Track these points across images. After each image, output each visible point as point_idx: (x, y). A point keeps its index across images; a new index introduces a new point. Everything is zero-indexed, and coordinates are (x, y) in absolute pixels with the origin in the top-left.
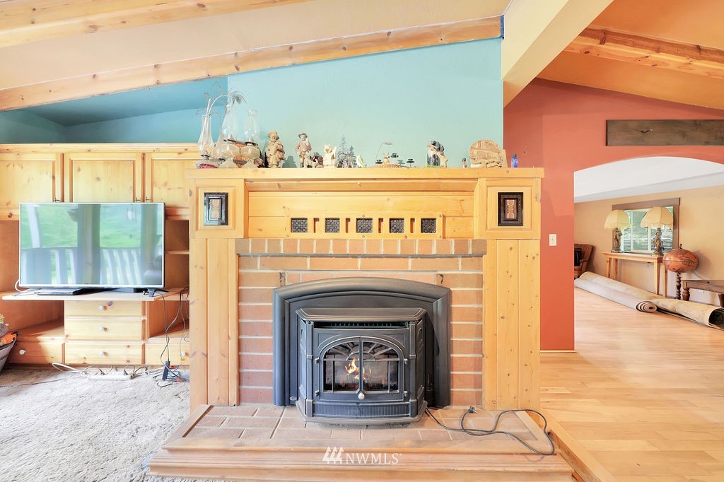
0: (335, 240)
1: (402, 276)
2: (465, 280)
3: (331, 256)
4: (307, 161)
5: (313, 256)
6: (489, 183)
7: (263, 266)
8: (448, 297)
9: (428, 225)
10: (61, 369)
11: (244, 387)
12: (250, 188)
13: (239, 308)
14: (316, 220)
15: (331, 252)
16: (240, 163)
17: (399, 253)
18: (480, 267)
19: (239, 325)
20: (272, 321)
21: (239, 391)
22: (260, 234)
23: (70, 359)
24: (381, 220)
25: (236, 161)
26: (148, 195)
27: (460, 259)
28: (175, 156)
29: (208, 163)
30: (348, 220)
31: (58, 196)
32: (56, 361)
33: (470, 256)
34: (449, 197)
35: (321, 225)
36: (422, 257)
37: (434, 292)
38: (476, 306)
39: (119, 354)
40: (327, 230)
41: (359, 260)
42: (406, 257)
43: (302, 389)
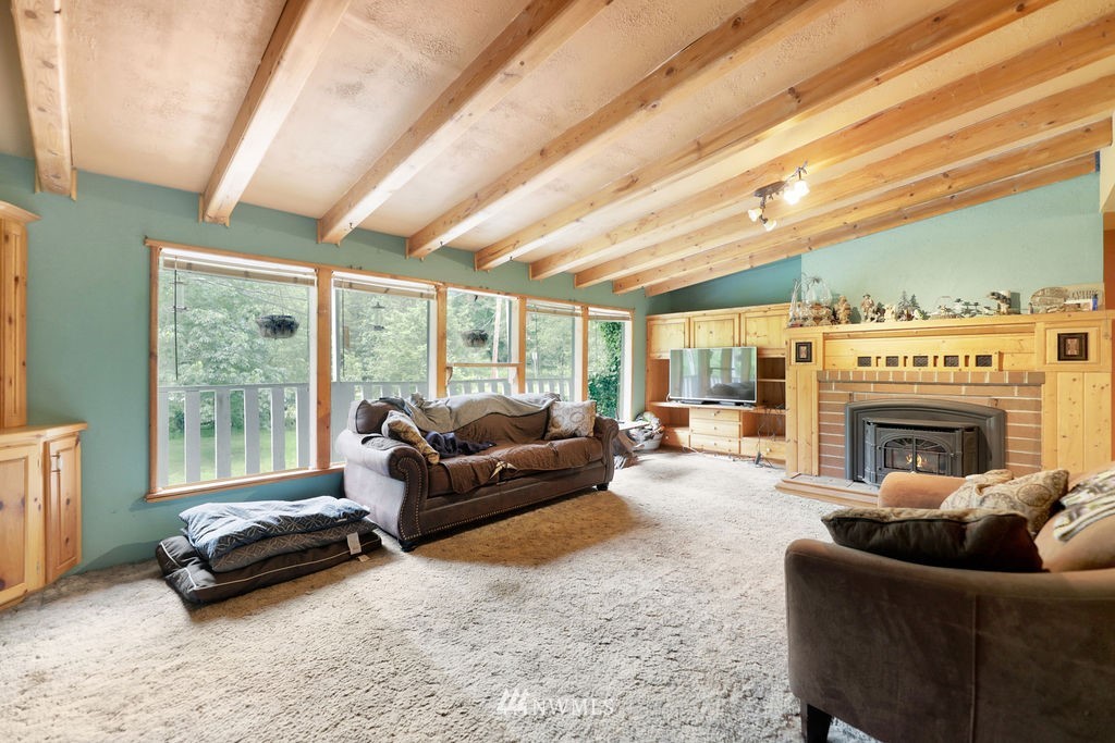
0: (894, 372)
1: (956, 398)
2: (1023, 405)
3: (891, 383)
4: (871, 315)
5: (875, 383)
6: (1048, 326)
7: (836, 388)
8: (1002, 417)
9: (983, 361)
10: (687, 451)
11: (822, 466)
12: (826, 337)
13: (819, 415)
14: (878, 358)
15: (891, 380)
16: (817, 319)
17: (952, 381)
18: (1039, 395)
19: (819, 425)
20: (844, 425)
21: (819, 467)
22: (834, 368)
23: (694, 445)
24: (936, 357)
25: (815, 319)
26: (743, 341)
27: (1016, 388)
28: (761, 314)
29: (797, 323)
30: (906, 357)
31: (687, 344)
32: (686, 445)
33: (1026, 385)
34: (1008, 338)
35: (883, 361)
36: (976, 385)
37: (987, 412)
38: (1034, 426)
39: (724, 445)
40: (888, 365)
41: (916, 386)
42: (961, 384)
43: (867, 470)
